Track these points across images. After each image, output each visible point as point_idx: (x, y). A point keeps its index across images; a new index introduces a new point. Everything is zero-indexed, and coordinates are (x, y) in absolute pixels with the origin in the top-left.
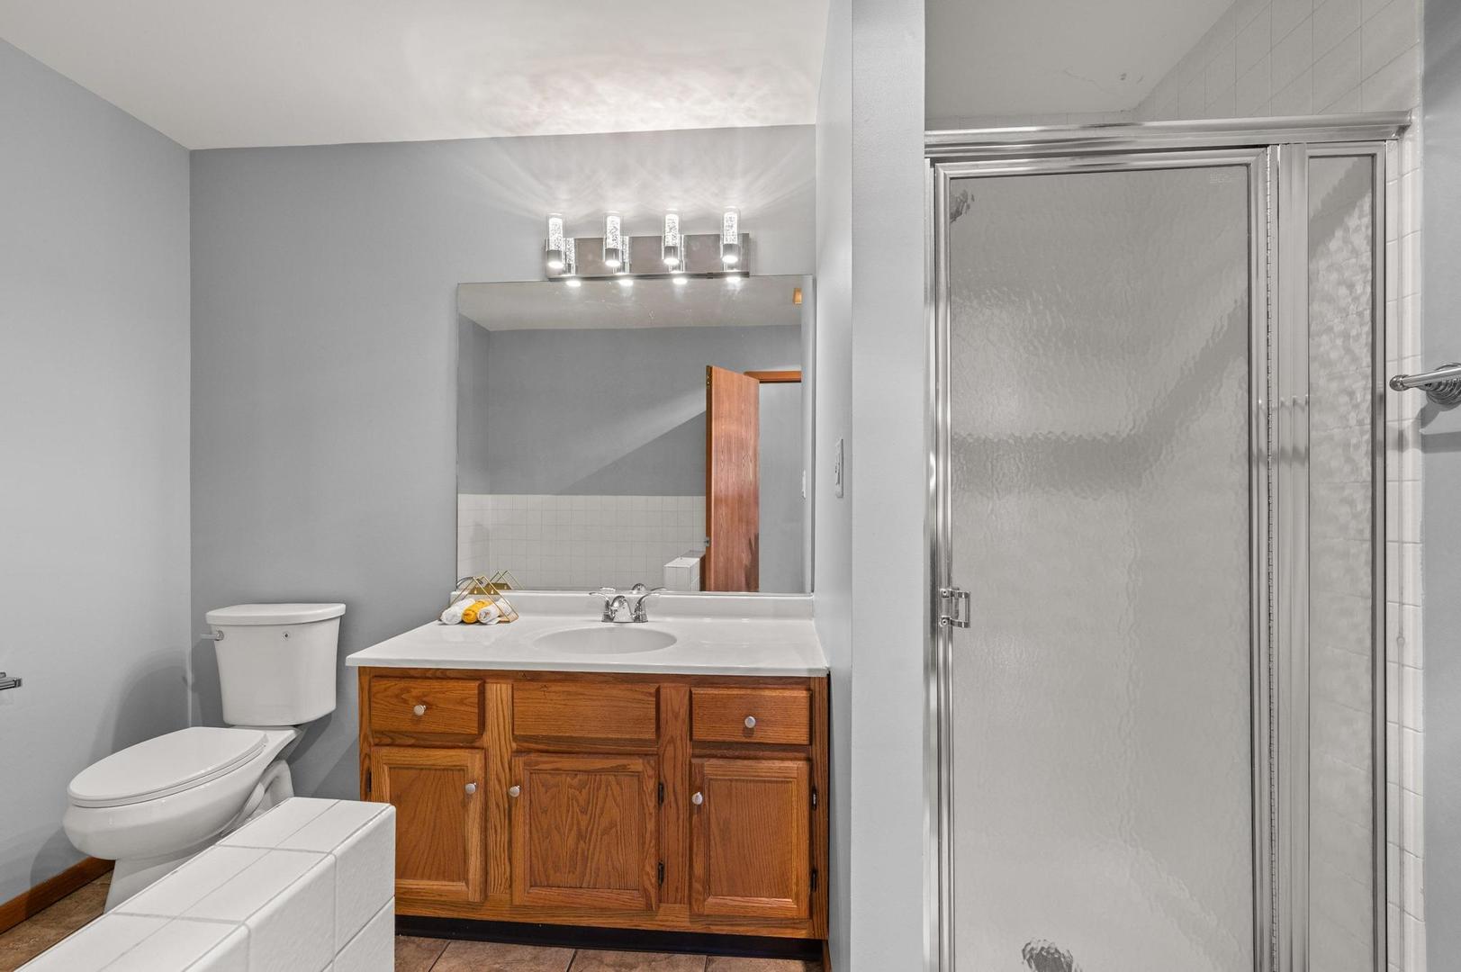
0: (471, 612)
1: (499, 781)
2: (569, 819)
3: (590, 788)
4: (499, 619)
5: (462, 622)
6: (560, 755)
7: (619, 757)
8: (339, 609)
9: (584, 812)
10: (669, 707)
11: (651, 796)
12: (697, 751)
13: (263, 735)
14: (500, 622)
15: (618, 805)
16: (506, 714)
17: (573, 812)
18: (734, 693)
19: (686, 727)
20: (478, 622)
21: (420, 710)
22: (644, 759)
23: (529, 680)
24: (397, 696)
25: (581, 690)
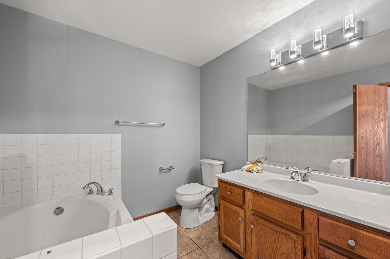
0: (249, 169)
1: (249, 221)
2: (269, 243)
3: (276, 236)
4: (257, 172)
5: (247, 171)
6: (266, 221)
7: (287, 230)
8: (222, 163)
9: (274, 243)
10: (308, 220)
11: (299, 251)
12: (322, 243)
13: (206, 188)
14: (257, 173)
15: (286, 247)
16: (250, 202)
17: (270, 241)
18: (342, 225)
19: (316, 230)
20: (250, 171)
21: (229, 193)
22: (296, 236)
23: (257, 193)
24: (225, 188)
25: (272, 202)
